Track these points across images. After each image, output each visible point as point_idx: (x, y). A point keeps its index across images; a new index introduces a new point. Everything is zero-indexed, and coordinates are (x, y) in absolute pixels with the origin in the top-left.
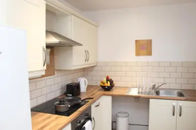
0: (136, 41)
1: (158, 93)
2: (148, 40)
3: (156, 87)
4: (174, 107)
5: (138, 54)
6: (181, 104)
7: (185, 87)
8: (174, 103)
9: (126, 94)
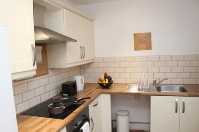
0: (135, 35)
1: (159, 89)
2: (147, 34)
3: (157, 82)
4: (177, 104)
5: (136, 48)
6: (184, 100)
7: (187, 82)
8: (177, 99)
9: (125, 91)
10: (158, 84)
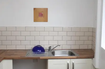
0: (34, 9)
1: (53, 53)
3: (52, 48)
5: (35, 20)
6: (73, 62)
7: (74, 47)
8: (68, 61)
10: (53, 49)
